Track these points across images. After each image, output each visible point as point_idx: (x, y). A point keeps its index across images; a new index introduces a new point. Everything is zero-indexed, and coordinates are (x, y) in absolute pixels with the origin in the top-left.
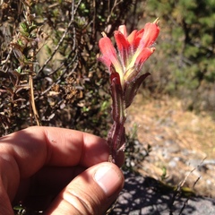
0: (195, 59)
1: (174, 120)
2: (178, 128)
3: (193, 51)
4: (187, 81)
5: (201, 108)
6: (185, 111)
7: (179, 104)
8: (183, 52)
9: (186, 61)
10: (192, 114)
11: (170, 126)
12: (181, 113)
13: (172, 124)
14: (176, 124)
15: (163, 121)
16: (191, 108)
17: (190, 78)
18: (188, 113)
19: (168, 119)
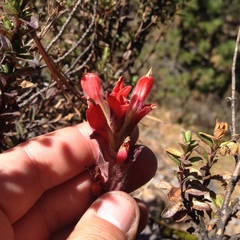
0: (189, 66)
1: (162, 132)
2: (165, 142)
3: (188, 57)
4: (177, 89)
5: (191, 122)
6: (173, 123)
7: (168, 115)
8: (177, 58)
9: (179, 67)
10: (180, 128)
11: (156, 139)
12: (169, 125)
13: (159, 137)
14: (163, 137)
15: (150, 133)
16: (180, 121)
17: (181, 86)
18: (177, 126)
19: (155, 130)
